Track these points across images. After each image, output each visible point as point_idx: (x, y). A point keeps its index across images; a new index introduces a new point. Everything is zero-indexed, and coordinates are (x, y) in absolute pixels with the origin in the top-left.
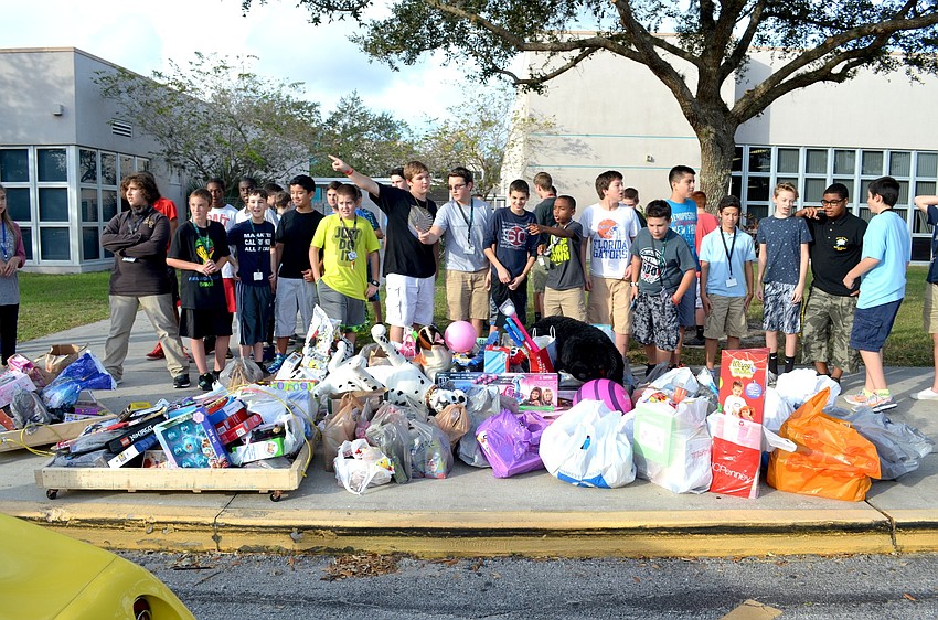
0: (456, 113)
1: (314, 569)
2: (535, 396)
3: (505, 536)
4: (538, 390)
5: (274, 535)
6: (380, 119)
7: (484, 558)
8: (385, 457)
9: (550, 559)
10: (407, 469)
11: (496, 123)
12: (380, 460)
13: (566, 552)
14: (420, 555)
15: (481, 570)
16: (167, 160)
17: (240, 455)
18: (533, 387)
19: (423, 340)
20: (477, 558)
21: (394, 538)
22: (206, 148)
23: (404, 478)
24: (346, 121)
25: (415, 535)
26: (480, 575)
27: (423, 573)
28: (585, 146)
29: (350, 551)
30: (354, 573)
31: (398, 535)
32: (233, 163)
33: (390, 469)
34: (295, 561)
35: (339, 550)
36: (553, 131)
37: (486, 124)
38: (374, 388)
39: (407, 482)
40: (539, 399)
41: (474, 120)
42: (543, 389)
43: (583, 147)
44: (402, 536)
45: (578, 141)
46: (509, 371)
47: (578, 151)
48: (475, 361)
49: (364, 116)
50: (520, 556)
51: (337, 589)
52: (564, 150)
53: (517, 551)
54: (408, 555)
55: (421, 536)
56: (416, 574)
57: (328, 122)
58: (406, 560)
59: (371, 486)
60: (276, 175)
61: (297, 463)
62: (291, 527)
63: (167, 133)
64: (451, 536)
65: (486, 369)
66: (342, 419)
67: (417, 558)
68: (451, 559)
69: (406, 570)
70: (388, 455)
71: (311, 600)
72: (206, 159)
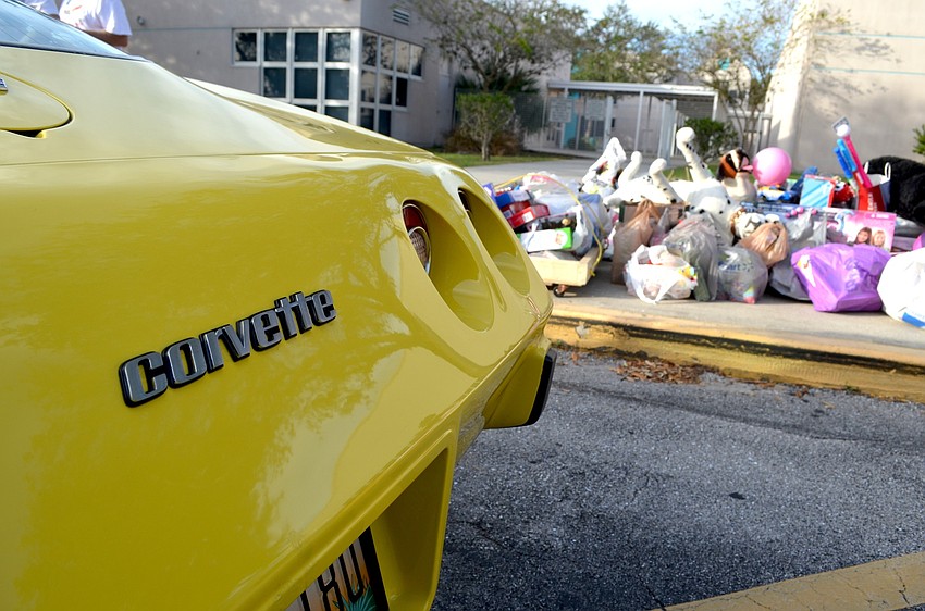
0: (735, 8)
1: (600, 367)
2: (863, 237)
3: (840, 363)
4: (868, 230)
5: (557, 327)
6: (645, 28)
7: (809, 387)
8: (688, 265)
9: (896, 401)
10: (711, 287)
11: (779, 20)
12: (683, 268)
13: (918, 396)
14: (727, 373)
15: (806, 397)
16: (441, 46)
17: (525, 241)
18: (861, 226)
19: (727, 167)
20: (800, 386)
21: (699, 348)
22: (479, 36)
23: (706, 296)
24: (611, 29)
25: (725, 347)
26: (806, 401)
27: (732, 389)
28: (886, 47)
29: (642, 356)
30: (649, 377)
31: (704, 344)
32: (501, 55)
33: (692, 279)
34: (578, 357)
35: (630, 354)
36: (847, 28)
37: (768, 22)
38: (674, 201)
39: (709, 300)
40: (867, 242)
41: (755, 16)
42: (874, 231)
43: (883, 47)
44: (709, 346)
45: (878, 41)
46: (833, 206)
47: (876, 51)
48: (789, 193)
49: (630, 24)
50: (857, 391)
51: (630, 386)
52: (859, 50)
53: (854, 385)
54: (713, 370)
55: (731, 349)
56: (724, 389)
57: (592, 29)
58: (710, 375)
59: (668, 297)
60: (543, 65)
61: (586, 259)
62: (577, 320)
63: (442, 20)
64: (769, 354)
65: (802, 202)
66: (638, 224)
67: (724, 375)
68: (766, 380)
69: (710, 385)
70: (692, 264)
71: (600, 391)
72: (476, 49)
